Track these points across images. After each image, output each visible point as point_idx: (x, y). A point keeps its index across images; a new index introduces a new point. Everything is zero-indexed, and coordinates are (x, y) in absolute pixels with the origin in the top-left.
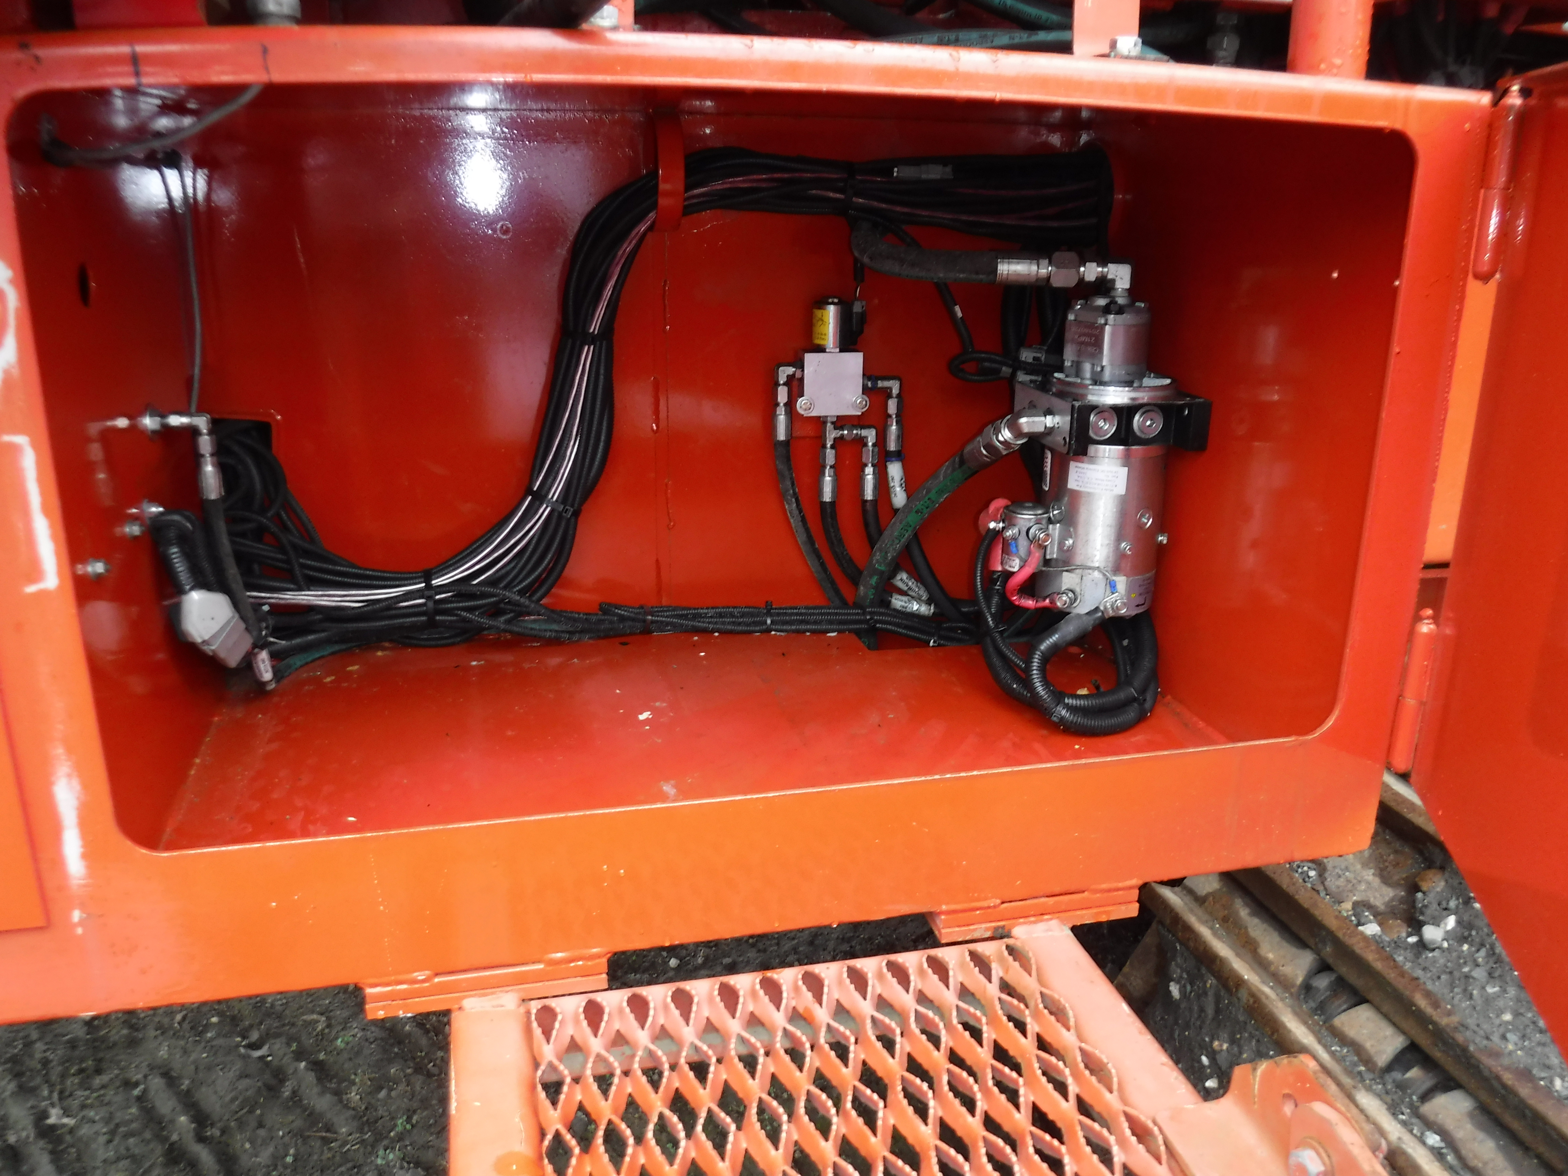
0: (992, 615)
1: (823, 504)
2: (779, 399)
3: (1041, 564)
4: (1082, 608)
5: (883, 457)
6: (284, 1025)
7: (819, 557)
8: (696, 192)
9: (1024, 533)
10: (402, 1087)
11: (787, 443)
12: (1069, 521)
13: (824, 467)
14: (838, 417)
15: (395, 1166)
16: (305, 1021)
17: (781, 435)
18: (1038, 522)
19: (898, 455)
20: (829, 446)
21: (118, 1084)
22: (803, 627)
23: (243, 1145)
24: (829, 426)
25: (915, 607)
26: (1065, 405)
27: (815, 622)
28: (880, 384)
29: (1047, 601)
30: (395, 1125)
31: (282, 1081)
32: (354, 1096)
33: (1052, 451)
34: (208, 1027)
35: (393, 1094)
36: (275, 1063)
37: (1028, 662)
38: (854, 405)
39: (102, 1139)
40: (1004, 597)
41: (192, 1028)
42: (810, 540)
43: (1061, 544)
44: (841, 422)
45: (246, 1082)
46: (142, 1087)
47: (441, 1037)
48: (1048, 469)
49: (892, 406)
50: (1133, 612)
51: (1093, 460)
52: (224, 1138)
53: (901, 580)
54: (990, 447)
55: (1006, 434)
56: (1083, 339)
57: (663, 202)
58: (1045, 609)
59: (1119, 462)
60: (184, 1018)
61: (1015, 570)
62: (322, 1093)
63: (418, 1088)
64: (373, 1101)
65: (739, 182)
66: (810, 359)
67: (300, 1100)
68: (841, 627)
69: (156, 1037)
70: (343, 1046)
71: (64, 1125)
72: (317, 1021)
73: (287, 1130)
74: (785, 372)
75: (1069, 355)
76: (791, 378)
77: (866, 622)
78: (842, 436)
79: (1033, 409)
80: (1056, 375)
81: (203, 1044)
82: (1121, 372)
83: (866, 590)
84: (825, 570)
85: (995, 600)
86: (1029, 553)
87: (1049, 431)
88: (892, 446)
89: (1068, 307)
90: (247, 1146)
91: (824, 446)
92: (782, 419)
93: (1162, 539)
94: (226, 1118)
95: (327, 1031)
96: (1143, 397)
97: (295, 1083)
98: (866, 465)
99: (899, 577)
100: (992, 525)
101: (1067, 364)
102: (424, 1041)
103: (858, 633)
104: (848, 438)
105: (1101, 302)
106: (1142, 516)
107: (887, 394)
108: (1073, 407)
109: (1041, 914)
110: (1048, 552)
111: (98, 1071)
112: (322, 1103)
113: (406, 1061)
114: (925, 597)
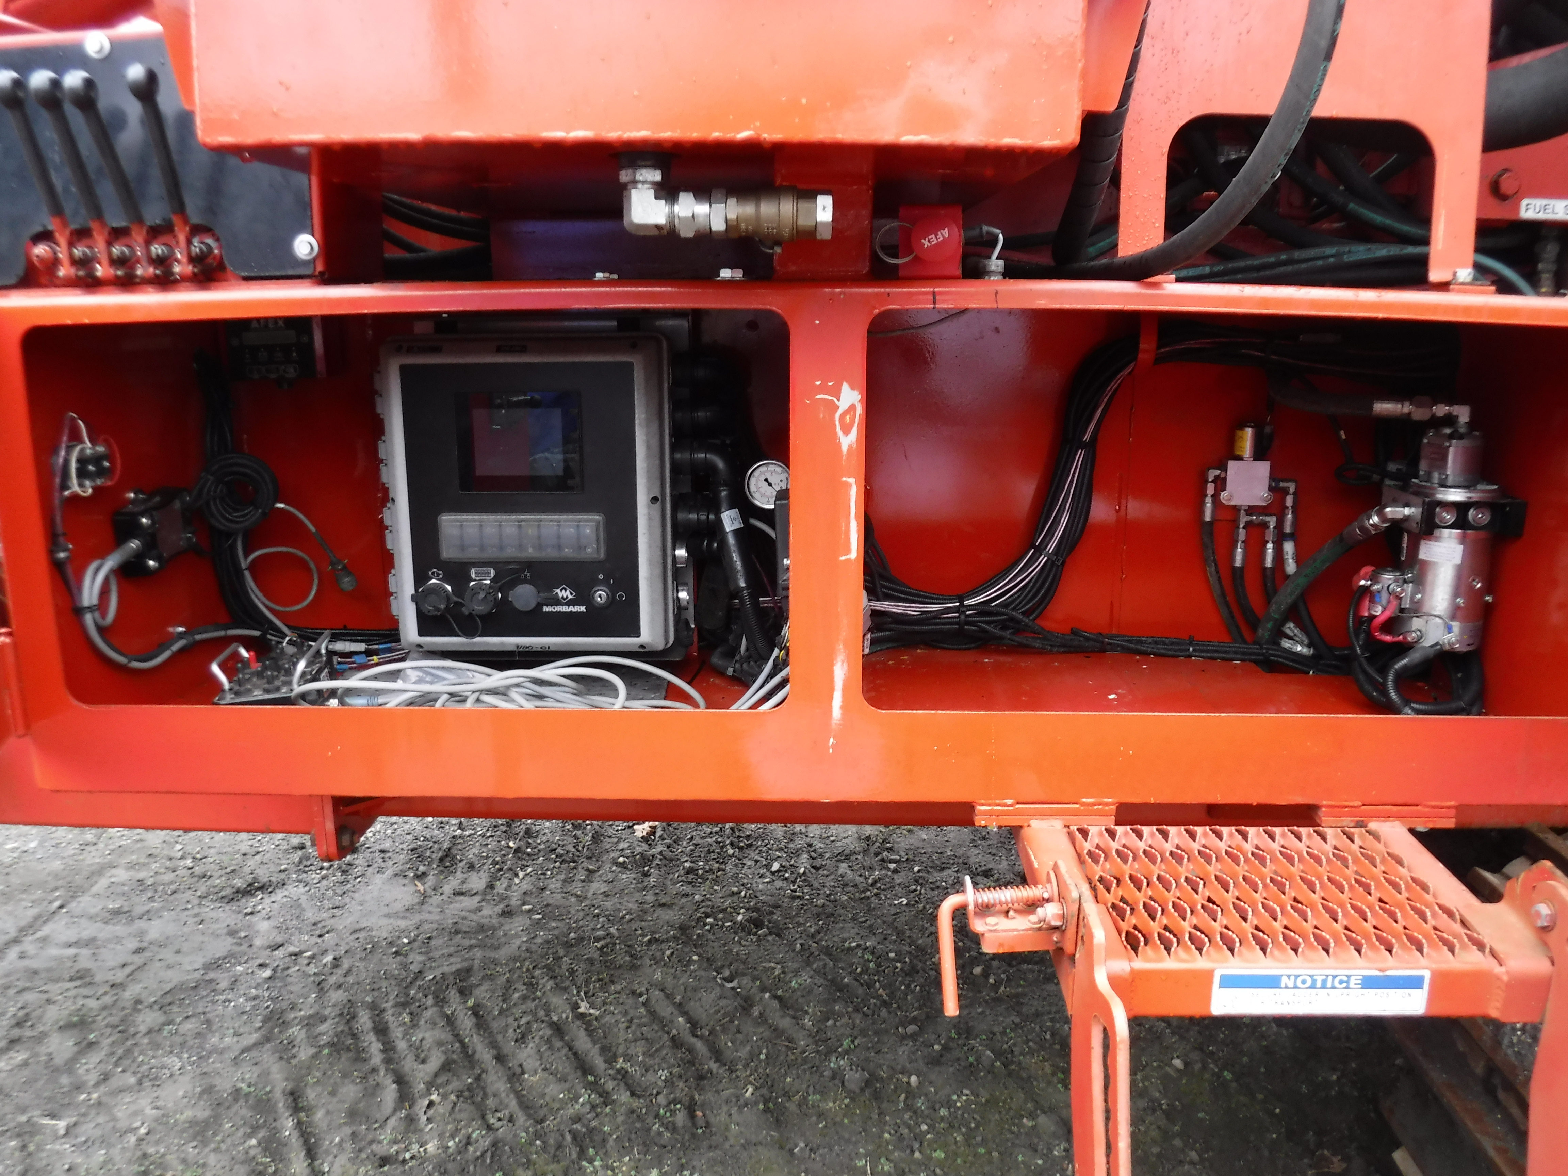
0: (1360, 646)
1: (1234, 568)
2: (1208, 492)
3: (1397, 611)
4: (1428, 642)
5: (1280, 538)
6: (748, 969)
7: (1228, 607)
8: (1163, 350)
9: (1385, 588)
10: (845, 1020)
11: (1210, 523)
12: (1420, 582)
13: (1237, 541)
14: (1250, 506)
15: (845, 1070)
16: (764, 967)
17: (1208, 518)
18: (1396, 581)
19: (1292, 536)
20: (1241, 526)
21: (628, 992)
22: (1216, 655)
23: (726, 1044)
24: (1242, 513)
25: (1299, 648)
26: (1419, 500)
27: (1225, 652)
28: (1282, 484)
29: (1401, 637)
30: (842, 1045)
31: (751, 1006)
32: (807, 1022)
33: (1409, 532)
34: (691, 961)
35: (838, 1023)
36: (744, 993)
37: (1385, 678)
38: (1262, 499)
39: (622, 1026)
40: (1369, 635)
41: (679, 961)
42: (1223, 595)
43: (1412, 598)
44: (1251, 510)
45: (723, 1002)
46: (645, 996)
47: (872, 990)
48: (1405, 546)
49: (1289, 501)
50: (1465, 649)
51: (1438, 539)
52: (710, 1038)
53: (1289, 628)
54: (1363, 529)
55: (1375, 519)
56: (1433, 456)
57: (1141, 356)
58: (1398, 643)
59: (1456, 541)
60: (672, 953)
61: (1378, 614)
62: (783, 1017)
63: (858, 1022)
64: (823, 1027)
65: (1192, 344)
66: (1232, 465)
67: (766, 1020)
68: (1243, 657)
69: (651, 966)
70: (796, 986)
71: (591, 1015)
72: (774, 968)
73: (759, 1037)
74: (1213, 473)
75: (1423, 466)
76: (1217, 478)
77: (1263, 654)
78: (1251, 521)
79: (1395, 503)
80: (1413, 480)
81: (688, 973)
82: (1460, 480)
83: (1264, 631)
84: (1233, 617)
85: (1362, 636)
86: (1389, 602)
87: (1407, 519)
88: (1288, 529)
89: (1423, 434)
90: (730, 1044)
91: (1238, 527)
92: (1209, 505)
93: (1489, 598)
94: (712, 1023)
95: (782, 976)
96: (1475, 496)
97: (761, 1008)
98: (1268, 542)
99: (1287, 626)
100: (1362, 582)
101: (1422, 473)
102: (860, 991)
103: (1255, 662)
104: (1256, 522)
105: (1448, 431)
106: (1474, 580)
107: (1286, 492)
108: (1424, 502)
109: (1388, 817)
110: (1403, 603)
111: (613, 982)
112: (785, 1023)
113: (847, 1002)
114: (1306, 642)
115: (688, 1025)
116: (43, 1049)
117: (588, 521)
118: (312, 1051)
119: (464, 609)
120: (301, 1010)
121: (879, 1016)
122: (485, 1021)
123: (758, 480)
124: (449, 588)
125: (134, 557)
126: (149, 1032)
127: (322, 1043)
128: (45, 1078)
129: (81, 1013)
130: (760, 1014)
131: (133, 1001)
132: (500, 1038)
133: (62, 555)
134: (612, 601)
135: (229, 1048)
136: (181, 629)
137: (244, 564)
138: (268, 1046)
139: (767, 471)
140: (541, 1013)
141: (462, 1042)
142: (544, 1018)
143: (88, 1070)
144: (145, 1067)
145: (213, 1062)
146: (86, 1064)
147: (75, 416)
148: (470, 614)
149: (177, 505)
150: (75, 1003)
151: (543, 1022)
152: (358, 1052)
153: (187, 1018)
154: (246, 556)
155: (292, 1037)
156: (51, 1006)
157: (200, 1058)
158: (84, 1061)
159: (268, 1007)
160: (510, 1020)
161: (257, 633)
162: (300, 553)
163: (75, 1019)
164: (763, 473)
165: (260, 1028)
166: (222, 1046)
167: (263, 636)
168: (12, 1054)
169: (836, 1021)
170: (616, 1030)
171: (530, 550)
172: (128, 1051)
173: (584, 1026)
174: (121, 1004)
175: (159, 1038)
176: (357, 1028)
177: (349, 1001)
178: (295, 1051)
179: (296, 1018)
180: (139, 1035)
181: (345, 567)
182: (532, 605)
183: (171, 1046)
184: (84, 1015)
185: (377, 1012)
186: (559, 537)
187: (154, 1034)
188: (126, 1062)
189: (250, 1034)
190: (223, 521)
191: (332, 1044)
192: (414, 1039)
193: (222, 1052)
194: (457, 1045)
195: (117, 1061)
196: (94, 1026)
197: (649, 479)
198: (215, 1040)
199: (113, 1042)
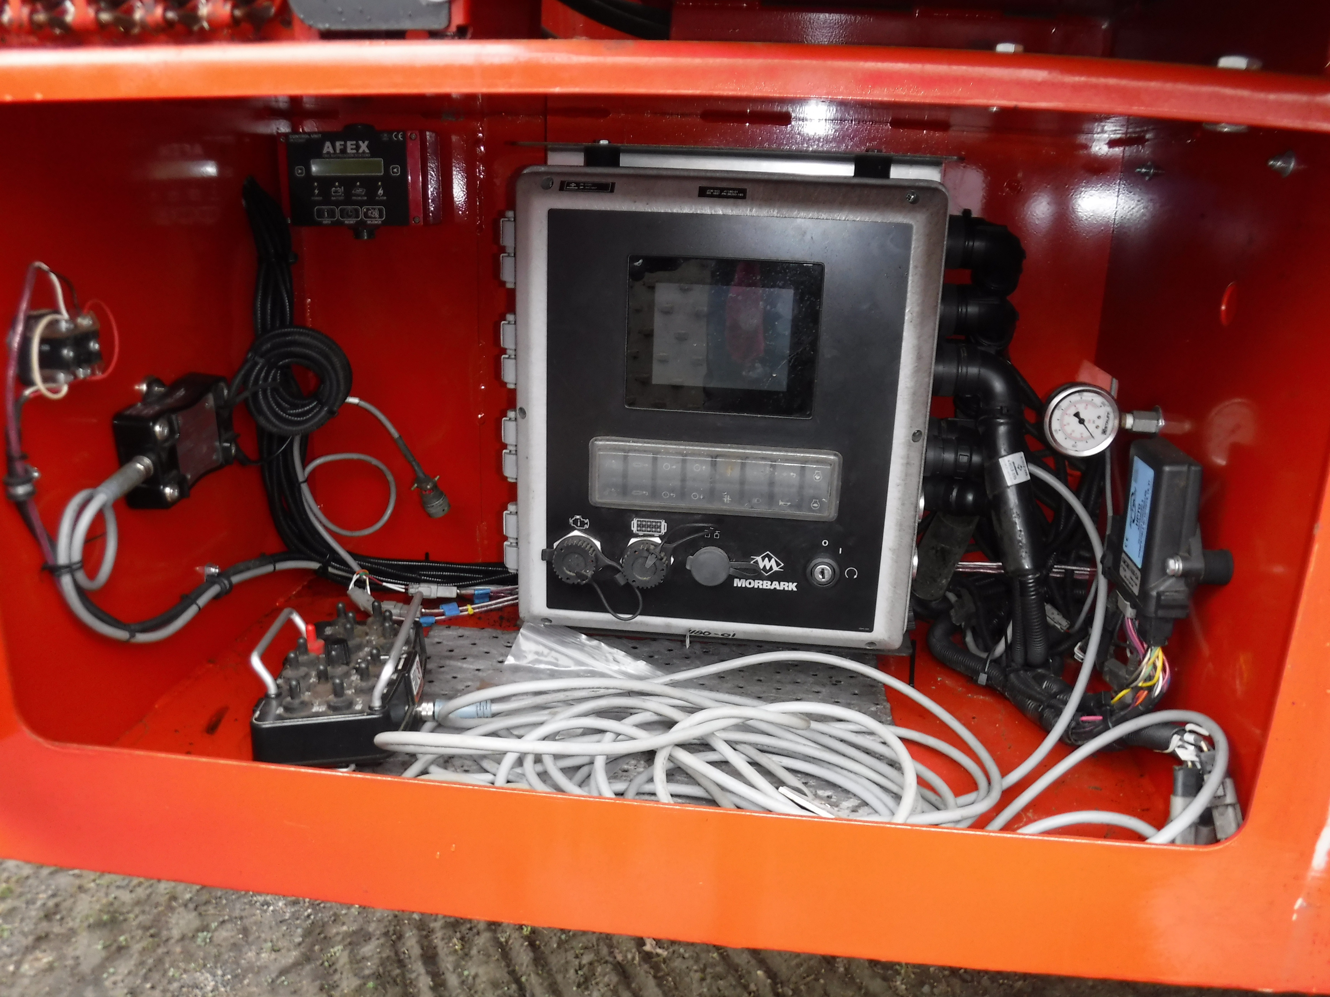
115: (769, 981)
116: (70, 951)
117: (818, 462)
118: (356, 982)
119: (618, 577)
120: (343, 924)
121: (979, 983)
122: (543, 953)
123: (1065, 413)
124: (598, 544)
125: (144, 482)
126: (183, 938)
127: (367, 972)
128: (69, 988)
129: (112, 909)
130: (846, 969)
131: (167, 896)
132: (559, 978)
133: (21, 490)
134: (838, 578)
135: (266, 967)
136: (214, 570)
137: (301, 475)
138: (308, 968)
139: (1081, 402)
140: (604, 951)
141: (517, 981)
142: (608, 958)
143: (115, 983)
144: (176, 985)
145: (248, 985)
146: (114, 974)
147: (45, 267)
148: (628, 585)
149: (210, 402)
150: (107, 895)
151: (606, 962)
152: (405, 985)
153: (223, 922)
154: (304, 465)
155: (333, 959)
156: (83, 896)
157: (235, 976)
158: (112, 970)
159: (309, 916)
160: (570, 956)
161: (315, 565)
162: (374, 462)
163: (105, 917)
164: (1074, 404)
165: (300, 944)
166: (258, 964)
167: (324, 569)
168: (38, 954)
169: (933, 987)
170: (687, 979)
171: (727, 499)
172: (160, 961)
173: (652, 972)
174: (154, 898)
175: (192, 947)
176: (404, 953)
177: (396, 916)
178: (336, 977)
179: (338, 934)
180: (172, 941)
181: (435, 486)
182: (722, 578)
183: (204, 959)
184: (115, 912)
185: (424, 933)
186: (772, 483)
187: (187, 942)
188: (156, 976)
189: (289, 950)
190: (277, 423)
191: (378, 976)
192: (466, 973)
193: (259, 971)
194: (514, 987)
195: (146, 974)
196: (125, 926)
197: (914, 404)
198: (251, 955)
199: (144, 949)
